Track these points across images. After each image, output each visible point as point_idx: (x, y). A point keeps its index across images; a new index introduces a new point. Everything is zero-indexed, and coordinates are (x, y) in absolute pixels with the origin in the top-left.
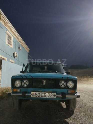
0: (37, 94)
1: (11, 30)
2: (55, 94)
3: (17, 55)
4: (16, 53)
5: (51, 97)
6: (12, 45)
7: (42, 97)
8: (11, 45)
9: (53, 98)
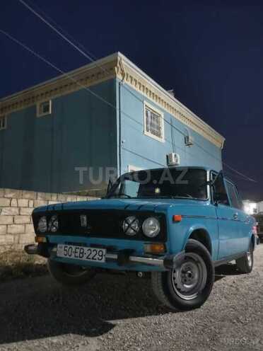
0: (67, 249)
1: (158, 98)
2: (104, 251)
3: (177, 161)
4: (175, 156)
5: (93, 259)
6: (163, 135)
7: (75, 256)
8: (159, 135)
9: (97, 261)
